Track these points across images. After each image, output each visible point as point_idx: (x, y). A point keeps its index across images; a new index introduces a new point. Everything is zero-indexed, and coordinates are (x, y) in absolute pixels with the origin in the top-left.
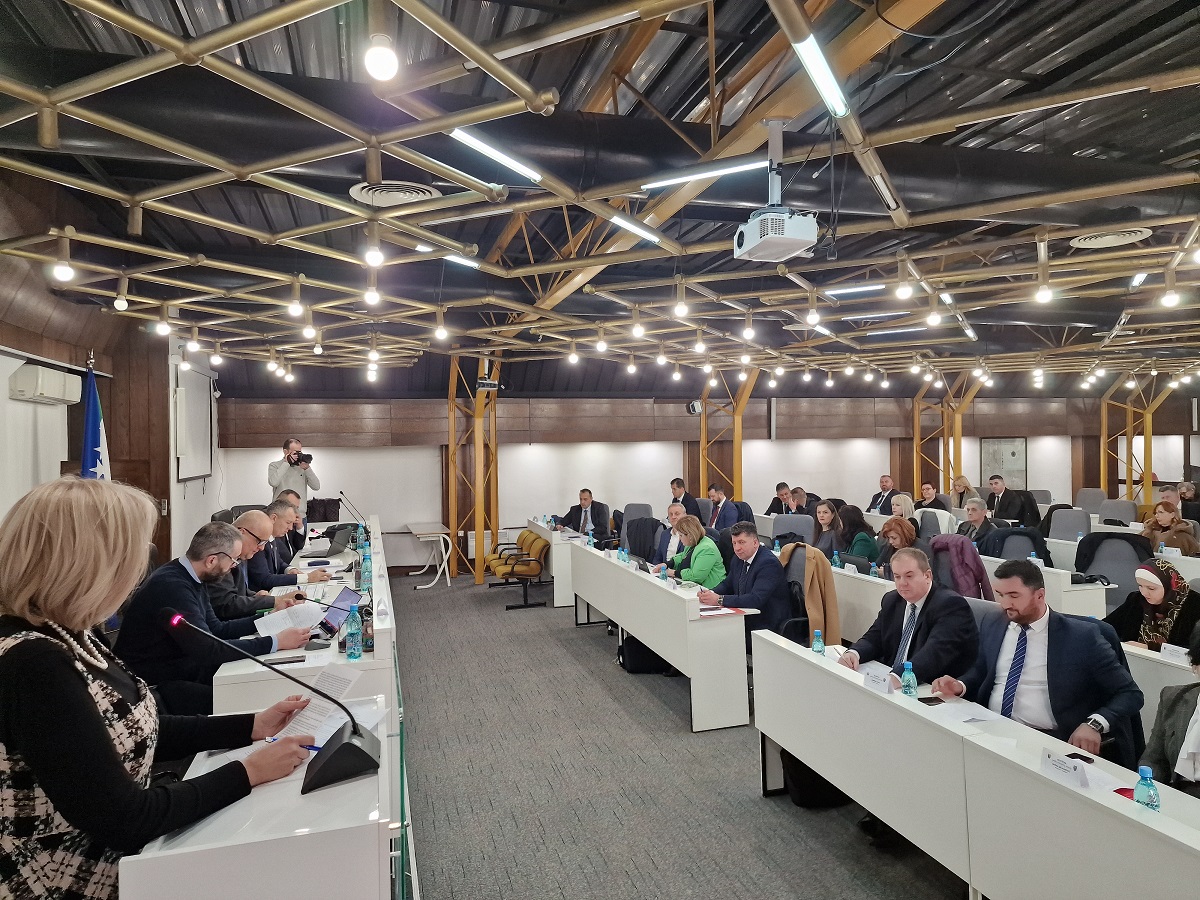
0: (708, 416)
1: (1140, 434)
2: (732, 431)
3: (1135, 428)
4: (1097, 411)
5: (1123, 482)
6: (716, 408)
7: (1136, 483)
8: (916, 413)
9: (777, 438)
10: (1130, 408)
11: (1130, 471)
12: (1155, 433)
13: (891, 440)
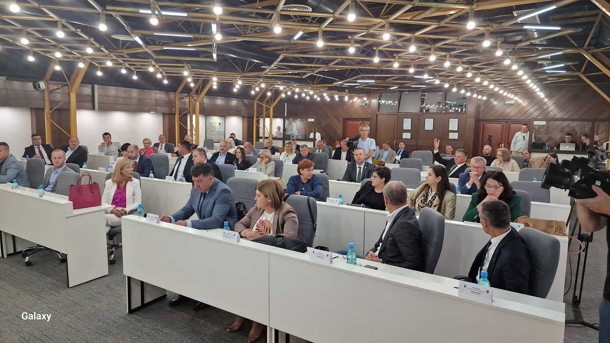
0: (50, 92)
1: (268, 117)
2: (69, 103)
3: (267, 114)
4: (252, 105)
5: (261, 138)
6: (56, 87)
7: (266, 138)
8: (177, 100)
9: (98, 110)
10: (264, 105)
11: (264, 132)
12: (275, 117)
13: (164, 114)
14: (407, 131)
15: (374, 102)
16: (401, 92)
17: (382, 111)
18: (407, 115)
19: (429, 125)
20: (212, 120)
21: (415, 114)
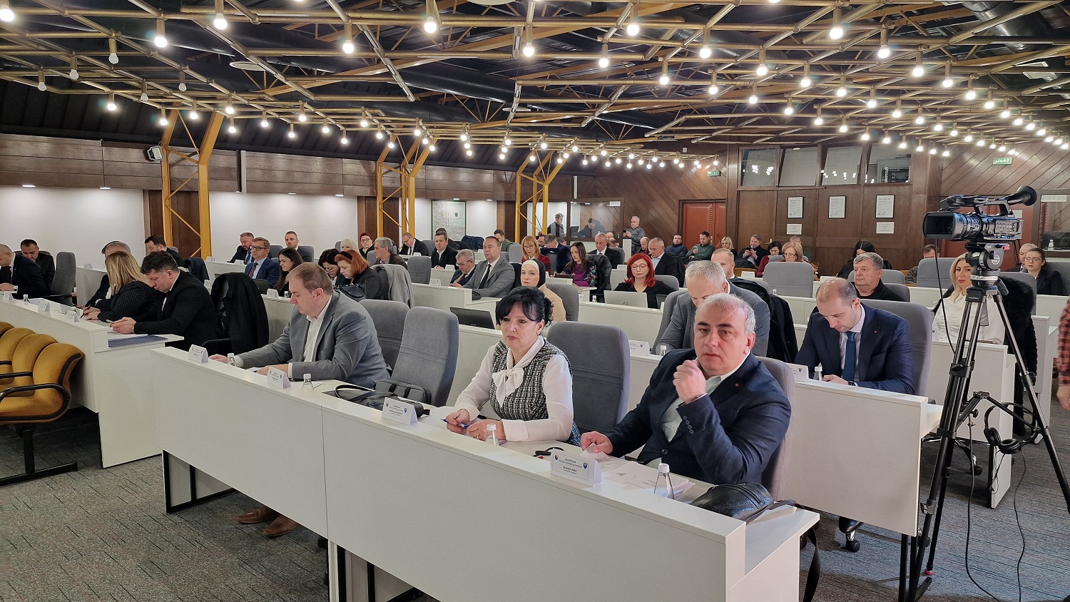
0: (171, 166)
1: (541, 201)
2: (197, 180)
3: (538, 195)
4: (513, 182)
6: (179, 157)
8: (379, 175)
9: (247, 192)
10: (534, 180)
12: (550, 201)
13: (359, 198)
14: (795, 221)
15: (733, 168)
16: (784, 148)
17: (749, 185)
18: (794, 192)
19: (837, 208)
20: (443, 208)
21: (810, 189)
